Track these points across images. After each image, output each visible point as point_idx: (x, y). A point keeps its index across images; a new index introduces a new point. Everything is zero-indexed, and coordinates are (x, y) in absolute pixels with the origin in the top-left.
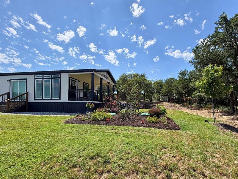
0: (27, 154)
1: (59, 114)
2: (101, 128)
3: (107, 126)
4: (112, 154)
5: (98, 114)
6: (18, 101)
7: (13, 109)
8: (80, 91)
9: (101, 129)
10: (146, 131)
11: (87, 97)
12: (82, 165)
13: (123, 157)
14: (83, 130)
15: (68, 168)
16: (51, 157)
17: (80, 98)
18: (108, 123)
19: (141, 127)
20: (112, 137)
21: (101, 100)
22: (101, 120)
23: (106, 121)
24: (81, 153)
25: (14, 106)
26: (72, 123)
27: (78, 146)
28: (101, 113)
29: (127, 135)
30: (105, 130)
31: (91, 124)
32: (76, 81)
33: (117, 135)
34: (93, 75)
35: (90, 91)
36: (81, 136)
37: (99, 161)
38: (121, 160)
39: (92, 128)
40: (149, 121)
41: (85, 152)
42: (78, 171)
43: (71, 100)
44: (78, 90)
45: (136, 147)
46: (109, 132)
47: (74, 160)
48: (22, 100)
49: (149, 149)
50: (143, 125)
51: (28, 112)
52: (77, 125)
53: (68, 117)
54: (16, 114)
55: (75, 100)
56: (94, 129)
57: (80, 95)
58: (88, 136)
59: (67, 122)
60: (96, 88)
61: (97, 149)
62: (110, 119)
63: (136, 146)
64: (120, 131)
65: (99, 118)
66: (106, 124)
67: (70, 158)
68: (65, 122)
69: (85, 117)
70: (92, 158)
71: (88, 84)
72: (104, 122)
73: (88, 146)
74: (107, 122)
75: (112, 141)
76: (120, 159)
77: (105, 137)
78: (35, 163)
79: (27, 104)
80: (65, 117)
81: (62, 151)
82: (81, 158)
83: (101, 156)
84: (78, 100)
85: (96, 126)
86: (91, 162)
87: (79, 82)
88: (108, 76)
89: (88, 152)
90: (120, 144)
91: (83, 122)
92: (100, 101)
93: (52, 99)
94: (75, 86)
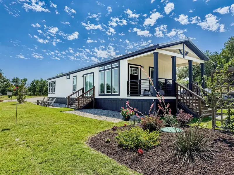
6: (88, 97)
7: (82, 105)
32: (138, 68)
43: (131, 96)
55: (136, 96)
79: (94, 100)
87: (143, 69)
93: (112, 94)
94: (137, 74)
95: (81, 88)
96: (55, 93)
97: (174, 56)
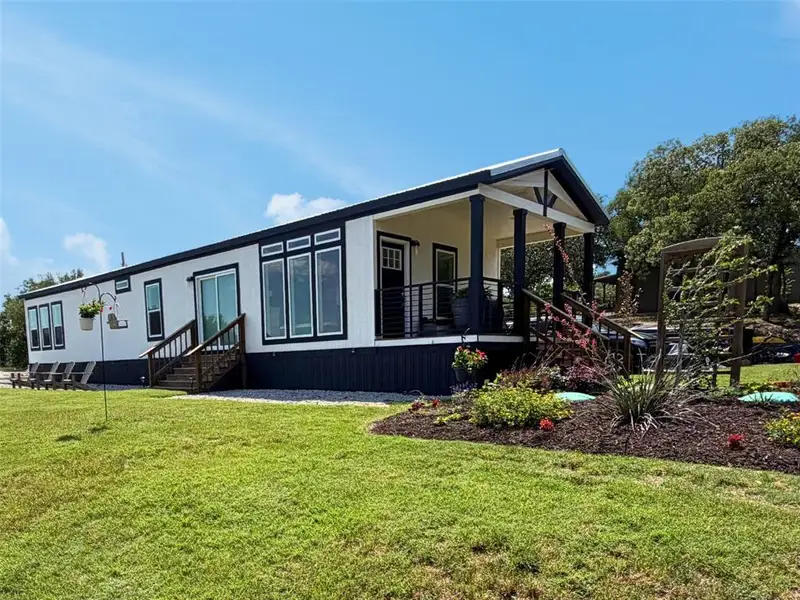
0: (299, 511)
1: (346, 399)
2: (512, 456)
3: (542, 451)
4: (550, 549)
5: (501, 396)
6: (221, 352)
7: (210, 378)
8: (421, 291)
9: (511, 459)
10: (743, 486)
11: (451, 315)
12: (447, 562)
13: (591, 562)
14: (443, 460)
15: (408, 561)
16: (360, 529)
17: (423, 320)
18: (546, 438)
19: (719, 464)
20: (555, 495)
21: (522, 327)
22: (516, 427)
23: (538, 430)
24: (443, 531)
25: (212, 368)
26: (400, 432)
27: (431, 510)
28: (515, 394)
29: (625, 493)
30: (530, 467)
31: (471, 440)
32: (401, 247)
33: (578, 487)
34: (478, 201)
35: (463, 286)
36: (438, 479)
37: (501, 561)
38: (584, 570)
39: (476, 455)
40: (783, 436)
41: (457, 529)
42: (437, 577)
43: (386, 337)
44: (411, 286)
45: (657, 539)
46: (548, 473)
47: (423, 546)
48: (231, 346)
49: (721, 554)
50: (733, 454)
51: (251, 391)
52: (420, 441)
53: (383, 411)
54: (221, 398)
55: (402, 337)
56: (483, 458)
57: (421, 310)
58: (463, 482)
59: (383, 428)
60: (493, 269)
61: (497, 525)
62: (556, 422)
63: (660, 536)
64: (597, 474)
65: (508, 414)
66: (538, 442)
67: (411, 538)
68: (373, 430)
69: (447, 410)
70: (478, 549)
71: (455, 250)
72: (530, 434)
73: (463, 511)
74: (540, 432)
75: (553, 507)
76: (579, 566)
77: (528, 492)
78: (325, 536)
79: (244, 361)
80: (370, 409)
81: (386, 518)
82: (445, 545)
83: (508, 548)
84: (412, 335)
85: (494, 450)
86: (475, 560)
87: (416, 250)
88: (555, 188)
89: (465, 530)
90: (586, 519)
91: (439, 431)
92: (513, 332)
93: (319, 335)
94: (400, 269)
95: (187, 322)
96: (63, 347)
97: (522, 210)
